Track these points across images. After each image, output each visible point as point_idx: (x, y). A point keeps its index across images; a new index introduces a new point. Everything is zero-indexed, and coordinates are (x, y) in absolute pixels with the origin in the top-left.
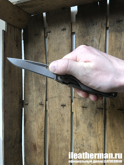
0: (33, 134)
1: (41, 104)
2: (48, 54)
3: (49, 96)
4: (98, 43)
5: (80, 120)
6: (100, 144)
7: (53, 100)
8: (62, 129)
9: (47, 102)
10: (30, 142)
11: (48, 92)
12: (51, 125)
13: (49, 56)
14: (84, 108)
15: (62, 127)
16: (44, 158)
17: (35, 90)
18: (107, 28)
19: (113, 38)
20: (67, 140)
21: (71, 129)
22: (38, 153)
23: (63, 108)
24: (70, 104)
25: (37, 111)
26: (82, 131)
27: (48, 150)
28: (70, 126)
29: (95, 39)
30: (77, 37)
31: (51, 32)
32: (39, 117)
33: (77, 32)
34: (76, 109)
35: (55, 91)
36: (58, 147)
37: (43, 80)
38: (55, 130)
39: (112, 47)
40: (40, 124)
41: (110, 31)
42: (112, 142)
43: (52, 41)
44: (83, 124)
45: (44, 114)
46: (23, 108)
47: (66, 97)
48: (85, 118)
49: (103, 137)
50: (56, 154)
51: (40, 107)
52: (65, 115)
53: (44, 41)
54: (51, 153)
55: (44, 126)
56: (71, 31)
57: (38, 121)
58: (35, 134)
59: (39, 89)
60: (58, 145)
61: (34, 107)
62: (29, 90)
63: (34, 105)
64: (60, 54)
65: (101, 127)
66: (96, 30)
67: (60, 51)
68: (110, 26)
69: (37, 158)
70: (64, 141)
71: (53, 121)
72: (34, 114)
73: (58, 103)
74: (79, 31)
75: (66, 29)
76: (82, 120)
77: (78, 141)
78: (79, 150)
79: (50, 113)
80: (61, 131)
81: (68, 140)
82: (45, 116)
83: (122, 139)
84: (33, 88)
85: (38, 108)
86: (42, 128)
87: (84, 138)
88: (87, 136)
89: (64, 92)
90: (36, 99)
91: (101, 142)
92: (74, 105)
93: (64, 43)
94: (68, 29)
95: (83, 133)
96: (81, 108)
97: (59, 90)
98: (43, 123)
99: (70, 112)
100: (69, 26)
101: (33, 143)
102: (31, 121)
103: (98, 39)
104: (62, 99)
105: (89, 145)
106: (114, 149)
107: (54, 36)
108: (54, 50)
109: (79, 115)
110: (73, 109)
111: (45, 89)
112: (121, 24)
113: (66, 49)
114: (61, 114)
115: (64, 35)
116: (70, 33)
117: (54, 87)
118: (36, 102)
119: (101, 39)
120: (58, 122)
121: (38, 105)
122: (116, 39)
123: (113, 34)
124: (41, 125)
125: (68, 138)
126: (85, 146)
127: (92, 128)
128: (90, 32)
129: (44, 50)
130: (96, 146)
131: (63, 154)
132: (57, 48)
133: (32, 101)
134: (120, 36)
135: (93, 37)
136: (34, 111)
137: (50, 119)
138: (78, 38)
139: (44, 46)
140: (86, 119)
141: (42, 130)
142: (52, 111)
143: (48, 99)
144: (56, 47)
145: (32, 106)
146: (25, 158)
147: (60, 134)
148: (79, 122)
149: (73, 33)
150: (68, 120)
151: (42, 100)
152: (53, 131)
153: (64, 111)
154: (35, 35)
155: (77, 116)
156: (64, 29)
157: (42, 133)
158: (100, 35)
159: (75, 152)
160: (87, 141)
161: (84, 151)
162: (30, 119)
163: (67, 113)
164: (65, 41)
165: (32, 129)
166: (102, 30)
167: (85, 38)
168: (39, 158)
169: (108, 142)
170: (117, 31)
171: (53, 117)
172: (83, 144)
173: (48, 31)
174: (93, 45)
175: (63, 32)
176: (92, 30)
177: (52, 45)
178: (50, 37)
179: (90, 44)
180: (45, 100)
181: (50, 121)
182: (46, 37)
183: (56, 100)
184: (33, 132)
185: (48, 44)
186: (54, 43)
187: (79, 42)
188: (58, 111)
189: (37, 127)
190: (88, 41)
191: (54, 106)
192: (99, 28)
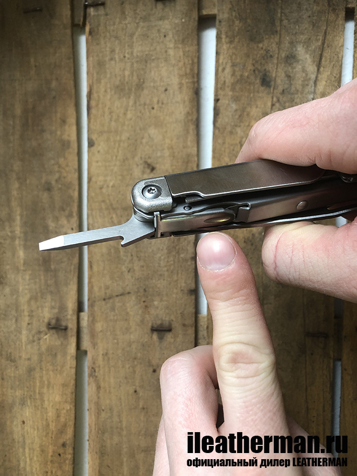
0: (19, 461)
1: (57, 327)
2: (89, 102)
3: (96, 289)
4: (311, 68)
7: (113, 309)
9: (82, 314)
12: (103, 415)
13: (93, 111)
15: (153, 419)
17: (24, 264)
18: (349, 14)
23: (161, 338)
24: (190, 320)
25: (35, 358)
29: (300, 50)
30: (223, 36)
31: (103, 4)
32: (49, 383)
33: (226, 16)
35: (124, 269)
37: (64, 221)
38: (124, 433)
40: (51, 414)
43: (109, 45)
45: (73, 371)
47: (175, 291)
51: (50, 339)
55: (72, 423)
56: (199, 9)
57: (42, 400)
58: (31, 459)
59: (47, 261)
61: (24, 338)
63: (24, 332)
64: (145, 104)
65: (321, 408)
66: (305, 14)
67: (146, 92)
71: (113, 398)
72: (22, 370)
73: (138, 319)
74: (234, 14)
79: (100, 361)
80: (153, 436)
82: (74, 377)
84: (14, 255)
85: (41, 341)
86: (62, 431)
89: (166, 273)
90: (29, 305)
93: (166, 60)
97: (142, 263)
98: (69, 407)
102: (10, 400)
103: (314, 51)
104: (156, 303)
107: (120, 23)
108: (118, 87)
111: (76, 260)
113: (176, 87)
114: (151, 365)
115: (166, 25)
116: (195, 15)
118: (31, 316)
119: (325, 54)
120: (138, 399)
124: (58, 416)
128: (281, 21)
129: (72, 82)
132: (135, 78)
133: (13, 312)
135: (291, 43)
136: (20, 357)
137: (99, 388)
138: (230, 42)
139: (72, 65)
141: (61, 441)
142: (111, 356)
143: (92, 305)
144: (127, 73)
145: (12, 336)
149: (205, 22)
151: (63, 308)
152: (116, 439)
153: (165, 352)
154: (26, 12)
157: (61, 451)
158: (321, 38)
162: (4, 395)
164: (171, 52)
165: (16, 437)
166: (332, 17)
167: (261, 45)
171: (112, 380)
173: (90, 1)
174: (292, 75)
175: (163, 10)
176: (291, 12)
177: (107, 66)
178: (101, 28)
179: (278, 73)
180: (73, 310)
181: (98, 398)
182: (78, 25)
183: (128, 305)
184: (21, 450)
185: (91, 59)
186: (117, 57)
187: (231, 59)
188: (139, 355)
189: (40, 427)
190: (271, 56)
191: (118, 333)
192: (319, 8)
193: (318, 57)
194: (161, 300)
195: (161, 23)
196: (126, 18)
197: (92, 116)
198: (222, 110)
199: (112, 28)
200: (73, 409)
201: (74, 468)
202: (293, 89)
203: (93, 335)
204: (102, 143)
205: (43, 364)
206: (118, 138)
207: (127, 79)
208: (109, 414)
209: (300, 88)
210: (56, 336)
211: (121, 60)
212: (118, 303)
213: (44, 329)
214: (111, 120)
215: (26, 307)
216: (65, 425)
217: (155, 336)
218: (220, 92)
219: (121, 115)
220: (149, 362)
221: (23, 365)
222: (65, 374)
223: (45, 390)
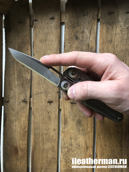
0: (14, 136)
1: (25, 101)
2: (33, 44)
3: (34, 91)
4: (88, 34)
5: (68, 117)
6: (89, 142)
7: (38, 97)
8: (48, 128)
9: (31, 98)
10: (10, 145)
11: (32, 87)
12: (35, 124)
13: (34, 47)
14: (73, 104)
15: (48, 126)
16: (26, 162)
17: (17, 85)
18: (98, 20)
19: (104, 30)
20: (53, 140)
21: (58, 128)
22: (19, 156)
23: (50, 104)
24: (58, 100)
25: (19, 109)
26: (71, 129)
27: (32, 152)
28: (57, 125)
29: (86, 30)
30: (66, 27)
31: (37, 20)
32: (22, 115)
33: (67, 22)
34: (64, 105)
35: (41, 86)
36: (44, 149)
37: (27, 74)
38: (40, 129)
39: (103, 39)
40: (22, 124)
41: (101, 23)
42: (102, 139)
43: (38, 30)
44: (72, 122)
45: (28, 113)
46: (3, 107)
47: (54, 92)
48: (73, 114)
49: (93, 134)
50: (41, 156)
51: (23, 104)
52: (52, 113)
53: (29, 30)
54: (35, 155)
55: (27, 126)
56: (61, 21)
57: (20, 120)
58: (17, 135)
59: (23, 85)
60: (44, 146)
61: (16, 104)
62: (10, 85)
63: (17, 102)
64: (47, 45)
65: (91, 124)
66: (87, 21)
67: (47, 41)
68: (101, 17)
69: (18, 163)
70: (51, 141)
71: (38, 120)
72: (16, 112)
73: (44, 99)
74: (69, 22)
75: (54, 18)
76: (70, 117)
77: (66, 140)
78: (66, 150)
79: (35, 110)
80: (47, 130)
81: (55, 139)
82: (28, 114)
83: (111, 135)
84: (15, 83)
85: (21, 105)
86: (25, 128)
87: (72, 136)
88: (76, 134)
89: (52, 88)
90: (18, 96)
91: (91, 140)
92: (63, 101)
93: (52, 34)
94: (57, 18)
95: (72, 131)
96: (70, 104)
97: (46, 85)
98: (27, 122)
99: (58, 109)
100: (59, 16)
101: (14, 146)
102: (13, 120)
103: (89, 30)
104: (49, 95)
105: (77, 144)
106: (104, 146)
107: (41, 25)
108: (40, 40)
109: (68, 111)
110: (60, 106)
111: (30, 84)
112: (112, 17)
113: (55, 40)
114: (47, 111)
115: (52, 25)
116: (59, 22)
117: (40, 82)
118: (18, 98)
119: (92, 31)
120: (44, 120)
121: (20, 103)
122: (107, 32)
123: (104, 26)
124: (24, 124)
125: (54, 138)
126: (73, 145)
127: (82, 125)
128: (81, 23)
129: (30, 40)
130: (85, 144)
131: (49, 156)
132: (45, 38)
133: (14, 97)
134: (111, 28)
135: (83, 28)
136: (15, 109)
137: (34, 117)
138: (68, 29)
139: (30, 35)
140: (75, 116)
141: (25, 131)
142: (38, 109)
143: (33, 96)
144: (43, 37)
145: (14, 104)
146: (4, 164)
147: (46, 134)
148: (68, 120)
149: (62, 24)
150: (55, 118)
151: (26, 96)
152: (38, 131)
153: (51, 108)
154: (19, 23)
155: (66, 113)
156: (53, 18)
157: (25, 133)
158: (91, 27)
159: (62, 152)
160: (75, 140)
161: (72, 151)
162: (11, 118)
163: (54, 110)
164: (53, 31)
165: (14, 129)
166: (93, 21)
167: (76, 29)
168: (21, 162)
169: (97, 139)
170: (108, 23)
171: (38, 115)
172: (71, 143)
173: (34, 20)
174: (83, 36)
175: (52, 21)
176: (83, 21)
177: (38, 35)
178: (37, 26)
179: (80, 36)
180: (29, 97)
181: (34, 120)
182: (31, 26)
183: (42, 96)
184: (15, 133)
185: (34, 34)
186: (40, 33)
187: (68, 33)
188: (45, 109)
189: (20, 127)
190: (78, 32)
191: (39, 103)
192: (90, 19)
193: (90, 32)
194: (50, 95)
195: (51, 24)
196: (43, 24)
197: (34, 48)
198: (66, 46)
199: (39, 26)
200: (28, 122)
201: (28, 138)
202: (84, 40)
203: (33, 103)
204: (36, 55)
205: (21, 111)
206: (40, 53)
207: (43, 39)
208: (37, 124)
209: (85, 39)
210: (24, 103)
211: (41, 34)
212: (39, 95)
213: (21, 102)
214: (39, 49)
215: (17, 96)
216: (26, 127)
217: (49, 104)
218: (65, 41)
219: (41, 47)
220: (47, 110)
221: (16, 111)
222: (26, 113)
223: (21, 117)
